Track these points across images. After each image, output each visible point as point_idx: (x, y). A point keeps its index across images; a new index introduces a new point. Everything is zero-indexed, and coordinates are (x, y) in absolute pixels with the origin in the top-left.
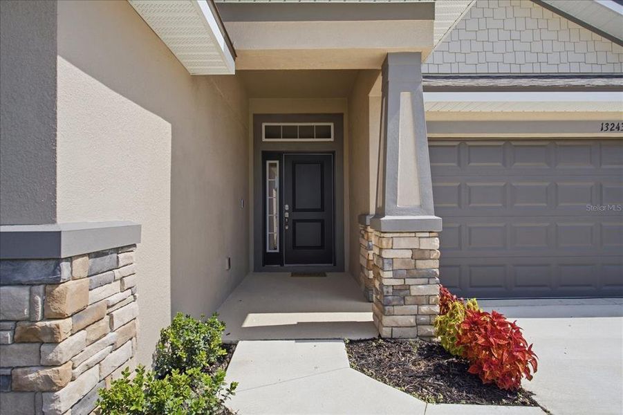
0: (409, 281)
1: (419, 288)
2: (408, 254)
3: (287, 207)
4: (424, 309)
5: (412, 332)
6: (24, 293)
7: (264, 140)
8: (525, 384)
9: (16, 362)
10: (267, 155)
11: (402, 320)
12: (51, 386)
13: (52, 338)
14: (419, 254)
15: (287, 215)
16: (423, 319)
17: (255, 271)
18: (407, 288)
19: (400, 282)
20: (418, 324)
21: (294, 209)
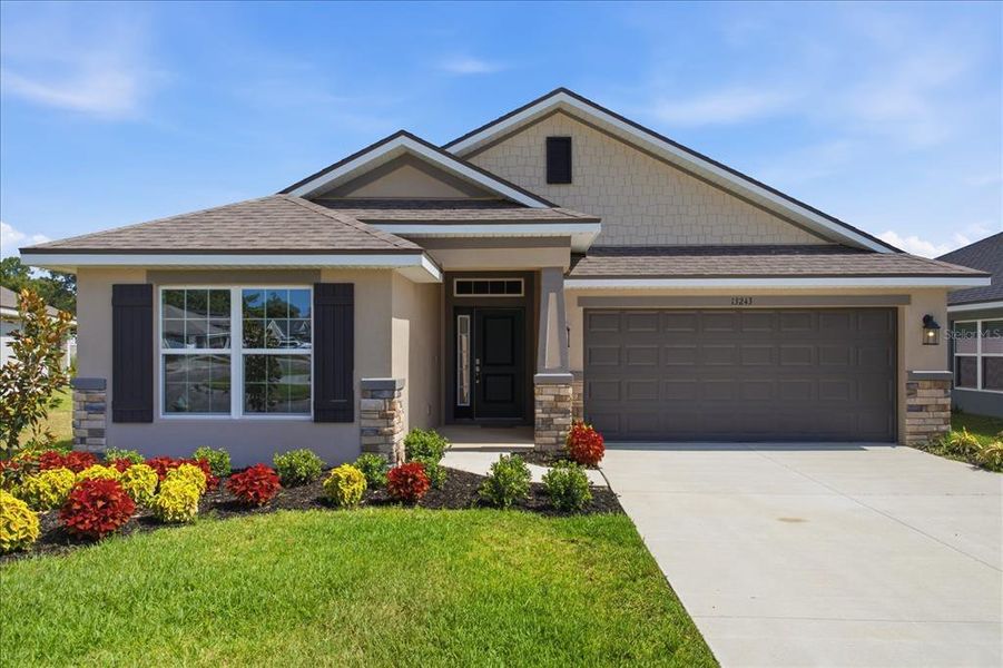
0: (552, 415)
1: (559, 420)
2: (552, 398)
3: (478, 361)
4: (561, 433)
5: (553, 448)
6: (382, 401)
7: (456, 295)
8: (599, 464)
9: (381, 425)
10: (458, 310)
11: (547, 440)
12: (392, 433)
13: (392, 417)
14: (559, 398)
15: (478, 369)
16: (561, 439)
17: (447, 424)
18: (552, 419)
19: (547, 416)
20: (558, 443)
21: (484, 364)
